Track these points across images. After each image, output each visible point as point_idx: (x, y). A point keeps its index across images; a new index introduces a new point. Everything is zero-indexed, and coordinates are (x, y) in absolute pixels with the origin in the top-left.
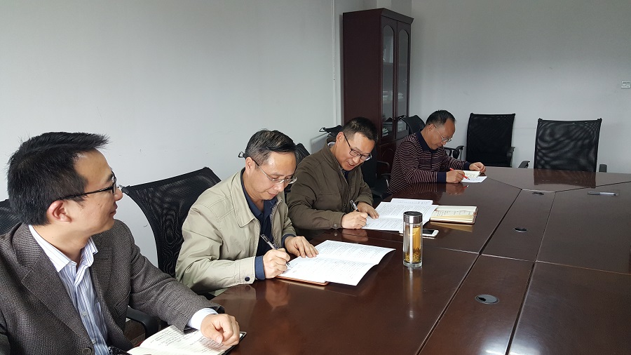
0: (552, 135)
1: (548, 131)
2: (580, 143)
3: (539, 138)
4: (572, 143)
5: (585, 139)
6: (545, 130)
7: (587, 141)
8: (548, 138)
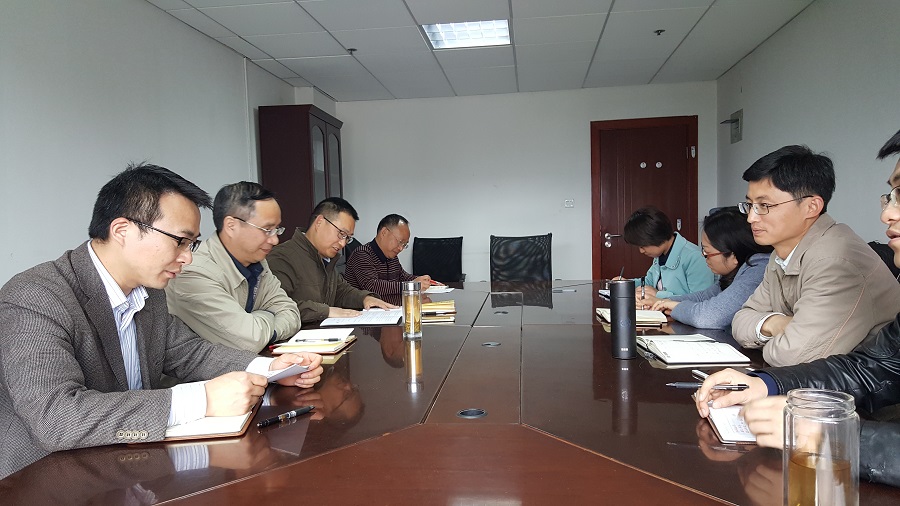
0: (506, 251)
1: (502, 250)
2: (533, 259)
3: (494, 256)
4: (526, 260)
5: (537, 255)
6: (499, 248)
7: (539, 257)
8: (502, 255)
